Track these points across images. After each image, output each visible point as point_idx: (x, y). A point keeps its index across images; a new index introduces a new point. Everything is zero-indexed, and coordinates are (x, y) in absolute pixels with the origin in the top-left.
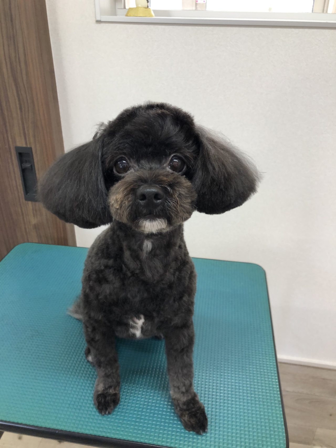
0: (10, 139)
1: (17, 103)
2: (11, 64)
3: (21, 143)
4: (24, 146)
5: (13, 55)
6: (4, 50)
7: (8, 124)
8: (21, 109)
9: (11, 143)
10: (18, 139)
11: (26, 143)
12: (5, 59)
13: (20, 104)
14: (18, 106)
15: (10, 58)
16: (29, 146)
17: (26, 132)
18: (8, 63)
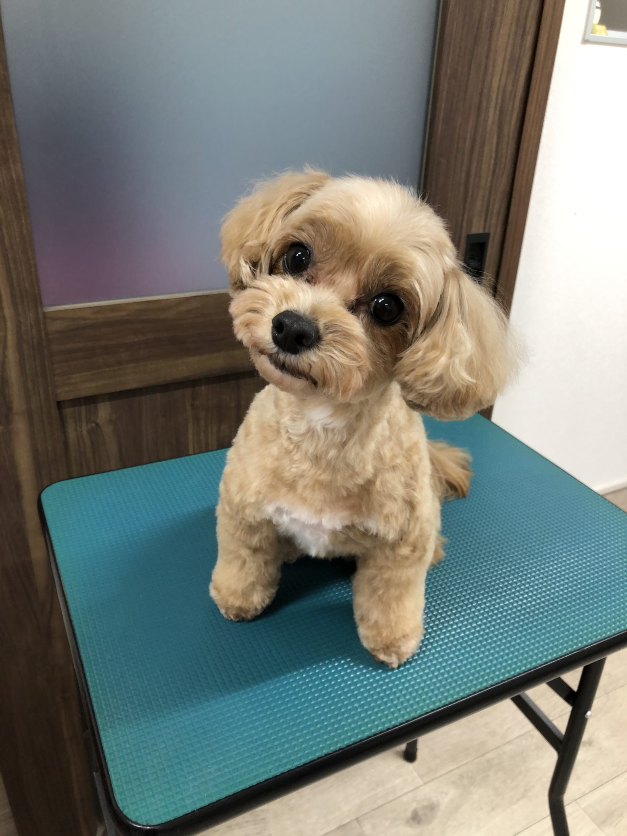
0: (465, 224)
1: (492, 162)
2: (503, 101)
3: (477, 229)
4: (481, 231)
5: (509, 88)
6: (500, 80)
7: (469, 200)
8: (494, 171)
9: (464, 231)
10: (475, 220)
11: (484, 228)
12: (498, 95)
13: (495, 164)
14: (492, 167)
15: (504, 91)
16: (487, 231)
17: (490, 207)
18: (499, 101)
